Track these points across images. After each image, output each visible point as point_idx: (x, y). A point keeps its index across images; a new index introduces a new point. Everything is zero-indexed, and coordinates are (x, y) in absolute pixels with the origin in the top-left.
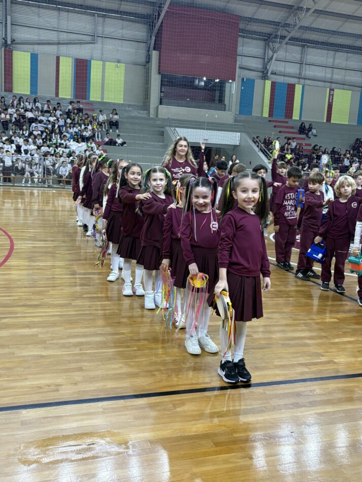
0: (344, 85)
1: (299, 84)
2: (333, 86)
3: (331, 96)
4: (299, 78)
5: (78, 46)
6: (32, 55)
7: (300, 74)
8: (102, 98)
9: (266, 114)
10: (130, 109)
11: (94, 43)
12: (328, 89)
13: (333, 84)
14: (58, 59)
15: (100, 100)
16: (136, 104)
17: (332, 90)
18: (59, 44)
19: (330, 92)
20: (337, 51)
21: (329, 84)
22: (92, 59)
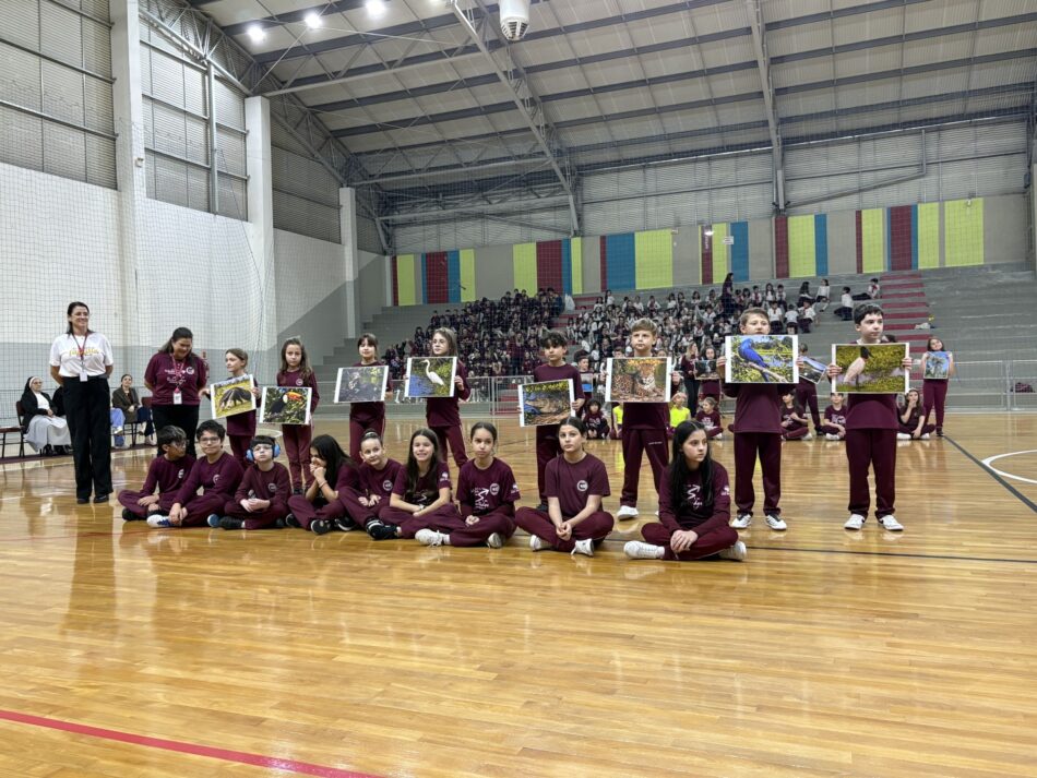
5: (895, 186)
6: (816, 217)
8: (942, 262)
10: (997, 272)
11: (923, 176)
14: (859, 214)
15: (938, 267)
16: (1011, 262)
22: (920, 202)
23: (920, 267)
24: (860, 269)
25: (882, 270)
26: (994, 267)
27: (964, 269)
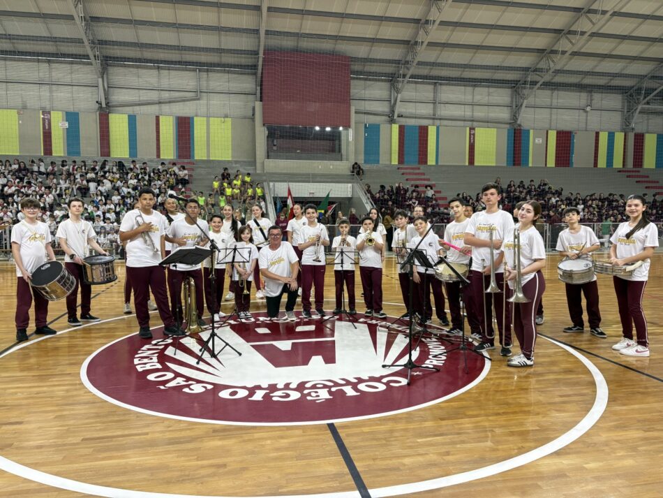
0: (487, 122)
1: (434, 125)
2: (475, 124)
3: (472, 136)
4: (434, 119)
5: (181, 104)
6: (129, 116)
7: (434, 115)
8: (208, 156)
9: (395, 161)
10: (237, 165)
11: (199, 99)
12: (468, 129)
13: (473, 123)
14: (157, 118)
15: (206, 159)
16: (245, 160)
17: (472, 129)
18: (160, 103)
19: (470, 132)
20: (475, 86)
21: (470, 123)
22: (196, 116)
23: (196, 158)
24: (158, 156)
25: (172, 158)
27: (220, 162)
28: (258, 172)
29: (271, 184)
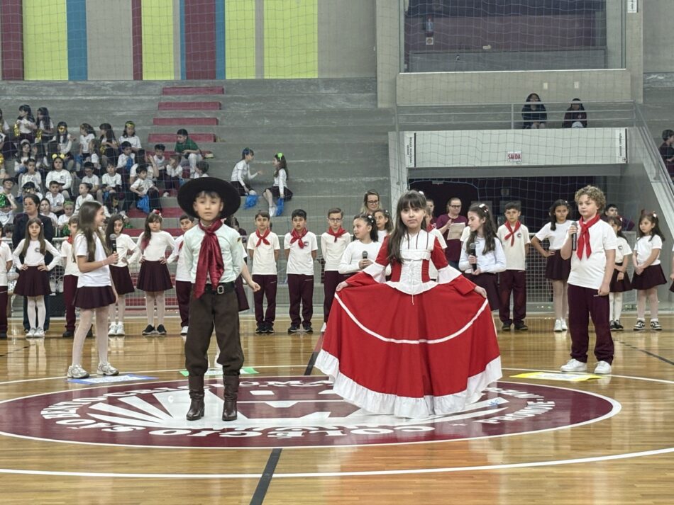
8: (260, 68)
10: (332, 91)
15: (253, 77)
16: (353, 75)
23: (228, 77)
24: (138, 73)
25: (171, 77)
26: (328, 83)
27: (286, 83)
28: (380, 105)
29: (408, 135)
